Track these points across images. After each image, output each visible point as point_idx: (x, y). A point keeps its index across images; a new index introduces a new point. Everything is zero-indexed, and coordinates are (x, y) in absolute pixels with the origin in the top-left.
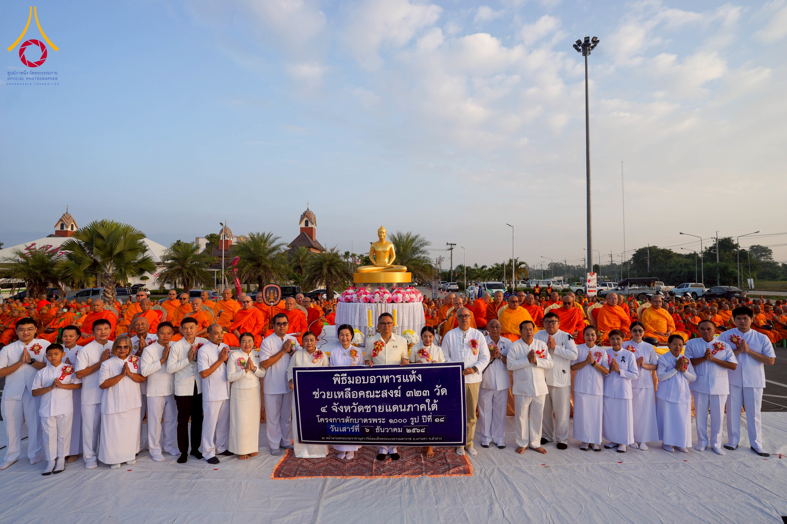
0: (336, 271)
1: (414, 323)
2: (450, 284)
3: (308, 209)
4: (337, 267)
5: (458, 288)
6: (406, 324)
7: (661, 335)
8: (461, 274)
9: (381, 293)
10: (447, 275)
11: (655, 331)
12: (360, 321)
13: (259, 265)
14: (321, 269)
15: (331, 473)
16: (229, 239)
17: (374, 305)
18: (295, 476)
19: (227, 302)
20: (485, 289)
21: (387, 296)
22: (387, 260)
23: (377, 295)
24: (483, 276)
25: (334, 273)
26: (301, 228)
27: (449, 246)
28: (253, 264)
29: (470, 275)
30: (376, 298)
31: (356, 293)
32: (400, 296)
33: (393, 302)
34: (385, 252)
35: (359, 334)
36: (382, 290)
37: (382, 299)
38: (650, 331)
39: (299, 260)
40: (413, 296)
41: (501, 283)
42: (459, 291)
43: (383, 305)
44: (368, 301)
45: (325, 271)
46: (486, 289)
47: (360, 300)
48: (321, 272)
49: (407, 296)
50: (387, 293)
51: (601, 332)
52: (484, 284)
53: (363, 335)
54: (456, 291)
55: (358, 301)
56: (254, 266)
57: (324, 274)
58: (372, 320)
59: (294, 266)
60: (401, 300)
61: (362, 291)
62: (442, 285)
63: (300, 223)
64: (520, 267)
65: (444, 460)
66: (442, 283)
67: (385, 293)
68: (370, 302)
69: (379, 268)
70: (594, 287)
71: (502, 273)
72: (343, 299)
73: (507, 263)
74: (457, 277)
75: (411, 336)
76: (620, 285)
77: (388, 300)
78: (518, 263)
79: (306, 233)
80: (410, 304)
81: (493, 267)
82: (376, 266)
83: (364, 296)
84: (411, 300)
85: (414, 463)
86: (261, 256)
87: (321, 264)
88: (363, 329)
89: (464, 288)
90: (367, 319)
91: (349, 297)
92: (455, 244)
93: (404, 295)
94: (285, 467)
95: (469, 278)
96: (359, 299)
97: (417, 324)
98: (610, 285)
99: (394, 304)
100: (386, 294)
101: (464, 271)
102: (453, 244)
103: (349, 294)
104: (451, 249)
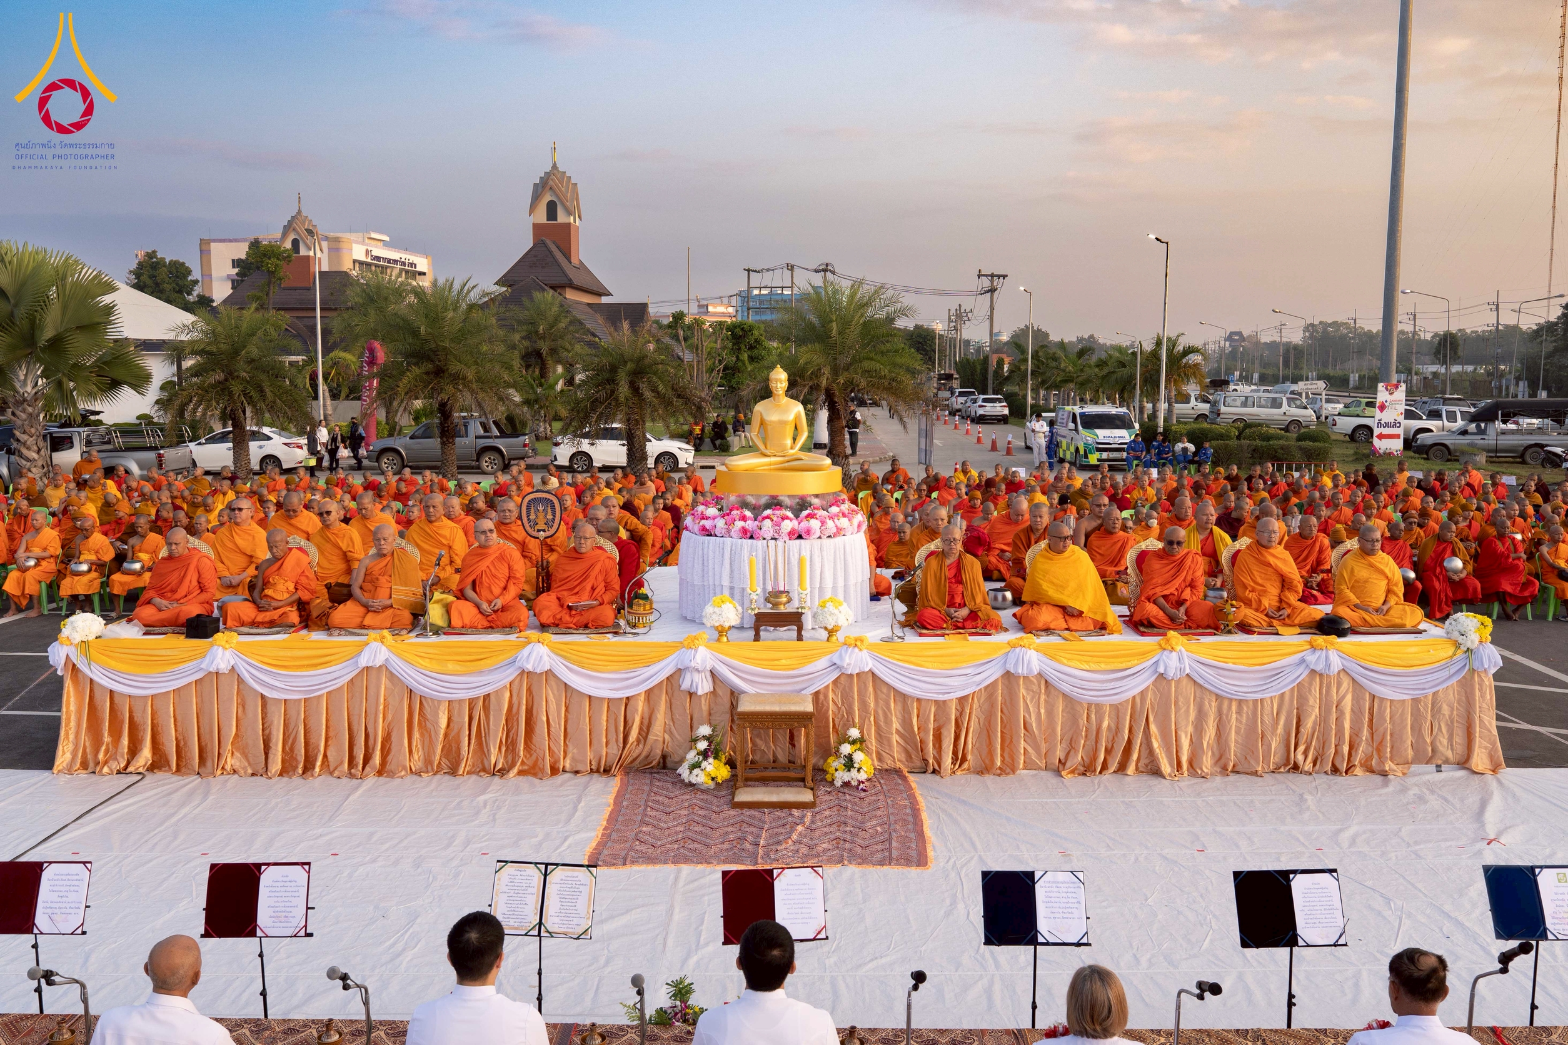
0: (655, 390)
1: (846, 580)
2: (985, 400)
3: (555, 166)
4: (655, 379)
5: (1006, 411)
6: (829, 583)
7: (1366, 610)
8: (1019, 369)
9: (775, 519)
10: (978, 368)
11: (1358, 601)
12: (731, 577)
13: (439, 372)
14: (612, 381)
15: (687, 860)
16: (311, 253)
17: (759, 544)
18: (624, 864)
19: (436, 524)
20: (1076, 430)
21: (787, 526)
22: (789, 442)
23: (767, 522)
24: (1080, 379)
25: (648, 394)
26: (536, 227)
27: (986, 283)
28: (423, 369)
29: (1043, 374)
30: (764, 529)
31: (723, 517)
32: (815, 524)
33: (800, 537)
34: (783, 423)
35: (731, 606)
36: (777, 512)
37: (778, 532)
38: (1346, 602)
39: (537, 332)
40: (843, 522)
41: (1124, 410)
42: (1011, 420)
43: (780, 543)
44: (751, 536)
45: (624, 390)
46: (1080, 428)
47: (732, 533)
48: (613, 392)
49: (830, 523)
50: (787, 518)
51: (1232, 606)
52: (1074, 415)
53: (740, 609)
54: (1003, 420)
55: (728, 533)
56: (427, 373)
57: (622, 399)
58: (758, 575)
59: (523, 352)
60: (818, 534)
61: (735, 512)
62: (962, 399)
63: (532, 210)
64: (1184, 361)
65: (887, 843)
66: (961, 394)
67: (784, 518)
68: (752, 537)
69: (773, 459)
70: (1396, 424)
71: (1132, 377)
72: (696, 528)
73: (1148, 347)
74: (1007, 378)
75: (836, 611)
76: (1474, 418)
77: (789, 534)
78: (1180, 348)
79: (549, 242)
80: (838, 540)
81: (1111, 356)
82: (766, 456)
83: (739, 524)
84: (839, 532)
85: (831, 847)
86: (445, 348)
87: (614, 369)
88: (737, 595)
89: (1025, 414)
90: (748, 573)
91: (707, 524)
92: (1004, 277)
93: (823, 523)
94: (606, 852)
95: (1043, 382)
96: (729, 531)
97: (852, 581)
98: (1452, 417)
99: (802, 541)
100: (787, 522)
101: (1026, 360)
102: (999, 276)
103: (707, 518)
104: (992, 290)
